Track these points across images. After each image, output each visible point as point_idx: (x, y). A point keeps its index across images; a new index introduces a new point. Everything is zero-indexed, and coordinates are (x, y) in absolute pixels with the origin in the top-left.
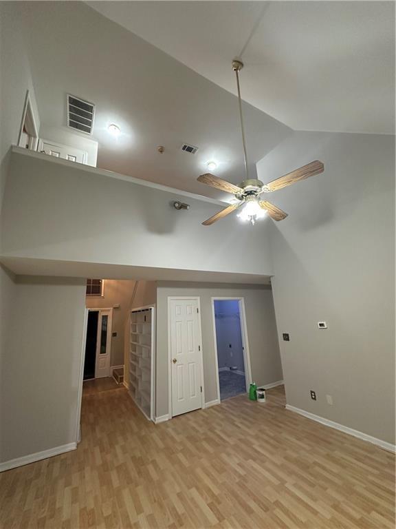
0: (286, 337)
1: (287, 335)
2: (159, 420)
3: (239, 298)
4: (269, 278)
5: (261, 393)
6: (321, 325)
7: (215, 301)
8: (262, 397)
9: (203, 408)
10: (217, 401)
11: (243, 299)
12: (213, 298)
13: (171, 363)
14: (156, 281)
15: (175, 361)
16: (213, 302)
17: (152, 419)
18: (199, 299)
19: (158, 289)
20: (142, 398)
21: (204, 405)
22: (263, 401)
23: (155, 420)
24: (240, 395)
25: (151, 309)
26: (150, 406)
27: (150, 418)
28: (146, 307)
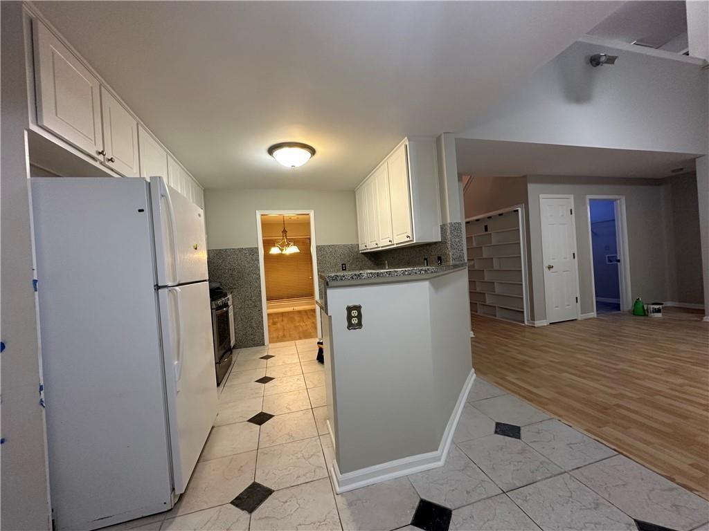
2: (538, 323)
3: (617, 197)
5: (657, 307)
7: (590, 200)
8: (658, 311)
9: (579, 319)
10: (594, 314)
11: (624, 198)
12: (589, 197)
13: (546, 270)
14: (525, 176)
15: (550, 267)
16: (588, 202)
17: (526, 323)
18: (572, 197)
19: (529, 185)
20: (497, 308)
21: (580, 317)
22: (659, 315)
23: (534, 324)
24: (614, 312)
25: (517, 211)
26: (523, 312)
27: (523, 322)
28: (500, 212)
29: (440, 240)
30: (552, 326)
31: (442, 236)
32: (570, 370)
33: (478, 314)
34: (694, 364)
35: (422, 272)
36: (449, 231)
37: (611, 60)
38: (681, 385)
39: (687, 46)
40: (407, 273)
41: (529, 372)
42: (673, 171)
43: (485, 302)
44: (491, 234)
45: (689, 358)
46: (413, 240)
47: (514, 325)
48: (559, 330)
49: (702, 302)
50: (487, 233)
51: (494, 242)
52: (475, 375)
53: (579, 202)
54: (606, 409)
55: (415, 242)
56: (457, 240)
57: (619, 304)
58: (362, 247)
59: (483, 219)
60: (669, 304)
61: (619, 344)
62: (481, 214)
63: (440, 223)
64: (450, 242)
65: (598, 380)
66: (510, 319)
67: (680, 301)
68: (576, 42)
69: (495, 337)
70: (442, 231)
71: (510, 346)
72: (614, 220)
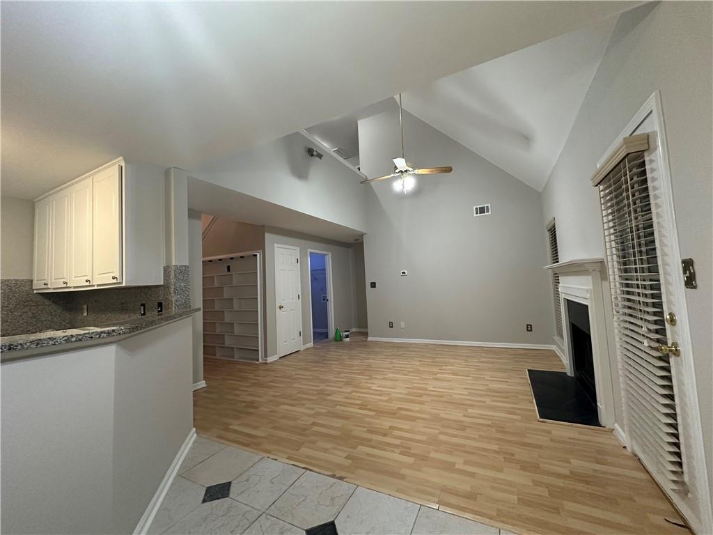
0: (373, 285)
1: (375, 283)
2: (270, 360)
3: (325, 253)
4: (362, 235)
5: (347, 333)
6: (403, 273)
7: (311, 253)
8: (347, 336)
9: (302, 350)
10: (311, 344)
11: (330, 255)
12: (309, 250)
13: (278, 309)
14: (263, 226)
15: (281, 307)
16: (309, 254)
17: (260, 361)
18: (298, 249)
19: (266, 235)
20: (235, 349)
21: (302, 348)
22: (348, 339)
23: (266, 360)
24: (325, 340)
25: (256, 255)
26: (258, 350)
27: (258, 361)
28: (241, 254)
29: (162, 284)
30: (281, 360)
31: (164, 279)
32: (287, 401)
33: (217, 357)
34: (359, 374)
35: (103, 335)
36: (173, 274)
37: (320, 156)
38: (350, 393)
39: (359, 164)
40: (74, 339)
41: (252, 413)
42: (355, 240)
43: (224, 344)
44: (232, 275)
45: (357, 370)
46: (122, 283)
47: (250, 364)
48: (287, 363)
49: (367, 327)
50: (229, 273)
51: (235, 283)
52: (195, 435)
53: (303, 254)
54: (305, 430)
55: (124, 285)
56: (182, 284)
57: (327, 333)
58: (38, 286)
59: (225, 259)
60: (354, 330)
61: (323, 367)
62: (224, 254)
63: (163, 264)
64: (173, 287)
65: (304, 405)
66: (246, 359)
67: (359, 327)
68: (298, 132)
69: (229, 382)
70: (164, 273)
71: (242, 388)
72: (324, 270)
